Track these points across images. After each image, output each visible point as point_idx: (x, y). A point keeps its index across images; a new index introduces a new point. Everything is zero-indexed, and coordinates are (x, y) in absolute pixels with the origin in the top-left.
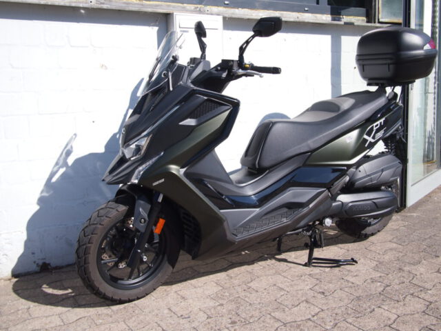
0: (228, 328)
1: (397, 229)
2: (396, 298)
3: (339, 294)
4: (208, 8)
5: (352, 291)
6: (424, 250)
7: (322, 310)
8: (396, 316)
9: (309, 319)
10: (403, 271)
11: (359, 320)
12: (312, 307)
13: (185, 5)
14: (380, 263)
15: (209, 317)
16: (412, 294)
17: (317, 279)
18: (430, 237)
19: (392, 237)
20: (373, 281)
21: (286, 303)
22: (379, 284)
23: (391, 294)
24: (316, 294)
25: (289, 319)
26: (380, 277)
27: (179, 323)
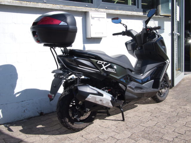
0: (126, 130)
1: (173, 94)
2: (183, 117)
3: (161, 117)
4: (100, 9)
5: (166, 115)
6: (186, 101)
7: (158, 122)
8: (186, 123)
9: (155, 125)
10: (181, 108)
11: (173, 124)
12: (154, 121)
13: (92, 8)
14: (172, 106)
15: (117, 127)
16: (188, 115)
17: (151, 112)
18: (186, 97)
19: (172, 97)
20: (172, 112)
21: (144, 121)
22: (175, 113)
23: (180, 116)
24: (153, 117)
25: (147, 126)
26: (174, 110)
27: (106, 130)
